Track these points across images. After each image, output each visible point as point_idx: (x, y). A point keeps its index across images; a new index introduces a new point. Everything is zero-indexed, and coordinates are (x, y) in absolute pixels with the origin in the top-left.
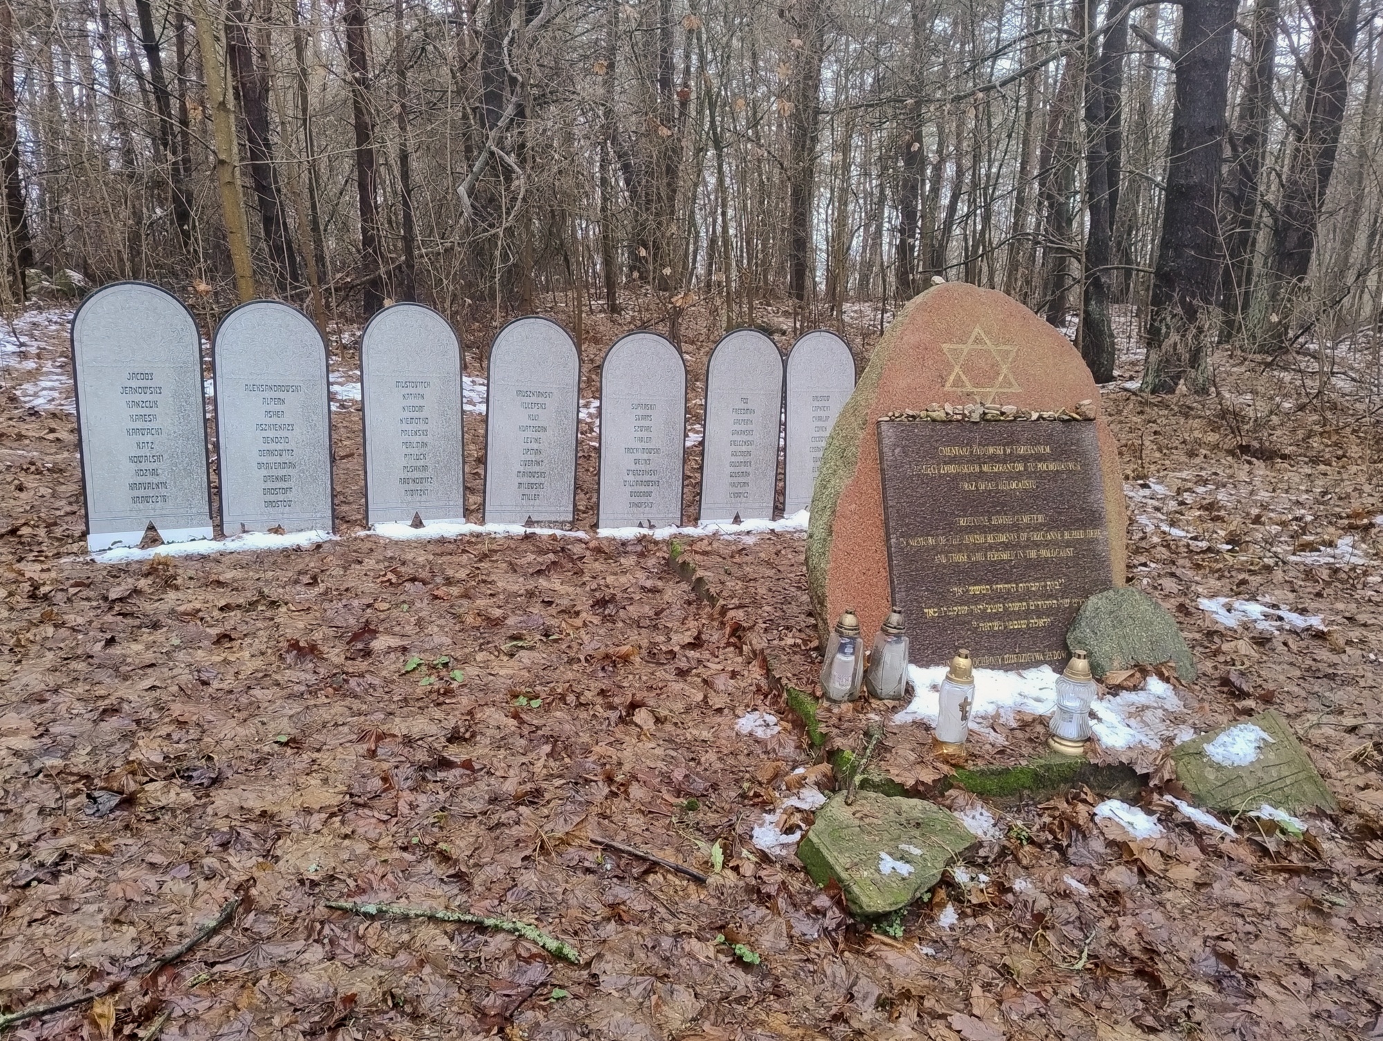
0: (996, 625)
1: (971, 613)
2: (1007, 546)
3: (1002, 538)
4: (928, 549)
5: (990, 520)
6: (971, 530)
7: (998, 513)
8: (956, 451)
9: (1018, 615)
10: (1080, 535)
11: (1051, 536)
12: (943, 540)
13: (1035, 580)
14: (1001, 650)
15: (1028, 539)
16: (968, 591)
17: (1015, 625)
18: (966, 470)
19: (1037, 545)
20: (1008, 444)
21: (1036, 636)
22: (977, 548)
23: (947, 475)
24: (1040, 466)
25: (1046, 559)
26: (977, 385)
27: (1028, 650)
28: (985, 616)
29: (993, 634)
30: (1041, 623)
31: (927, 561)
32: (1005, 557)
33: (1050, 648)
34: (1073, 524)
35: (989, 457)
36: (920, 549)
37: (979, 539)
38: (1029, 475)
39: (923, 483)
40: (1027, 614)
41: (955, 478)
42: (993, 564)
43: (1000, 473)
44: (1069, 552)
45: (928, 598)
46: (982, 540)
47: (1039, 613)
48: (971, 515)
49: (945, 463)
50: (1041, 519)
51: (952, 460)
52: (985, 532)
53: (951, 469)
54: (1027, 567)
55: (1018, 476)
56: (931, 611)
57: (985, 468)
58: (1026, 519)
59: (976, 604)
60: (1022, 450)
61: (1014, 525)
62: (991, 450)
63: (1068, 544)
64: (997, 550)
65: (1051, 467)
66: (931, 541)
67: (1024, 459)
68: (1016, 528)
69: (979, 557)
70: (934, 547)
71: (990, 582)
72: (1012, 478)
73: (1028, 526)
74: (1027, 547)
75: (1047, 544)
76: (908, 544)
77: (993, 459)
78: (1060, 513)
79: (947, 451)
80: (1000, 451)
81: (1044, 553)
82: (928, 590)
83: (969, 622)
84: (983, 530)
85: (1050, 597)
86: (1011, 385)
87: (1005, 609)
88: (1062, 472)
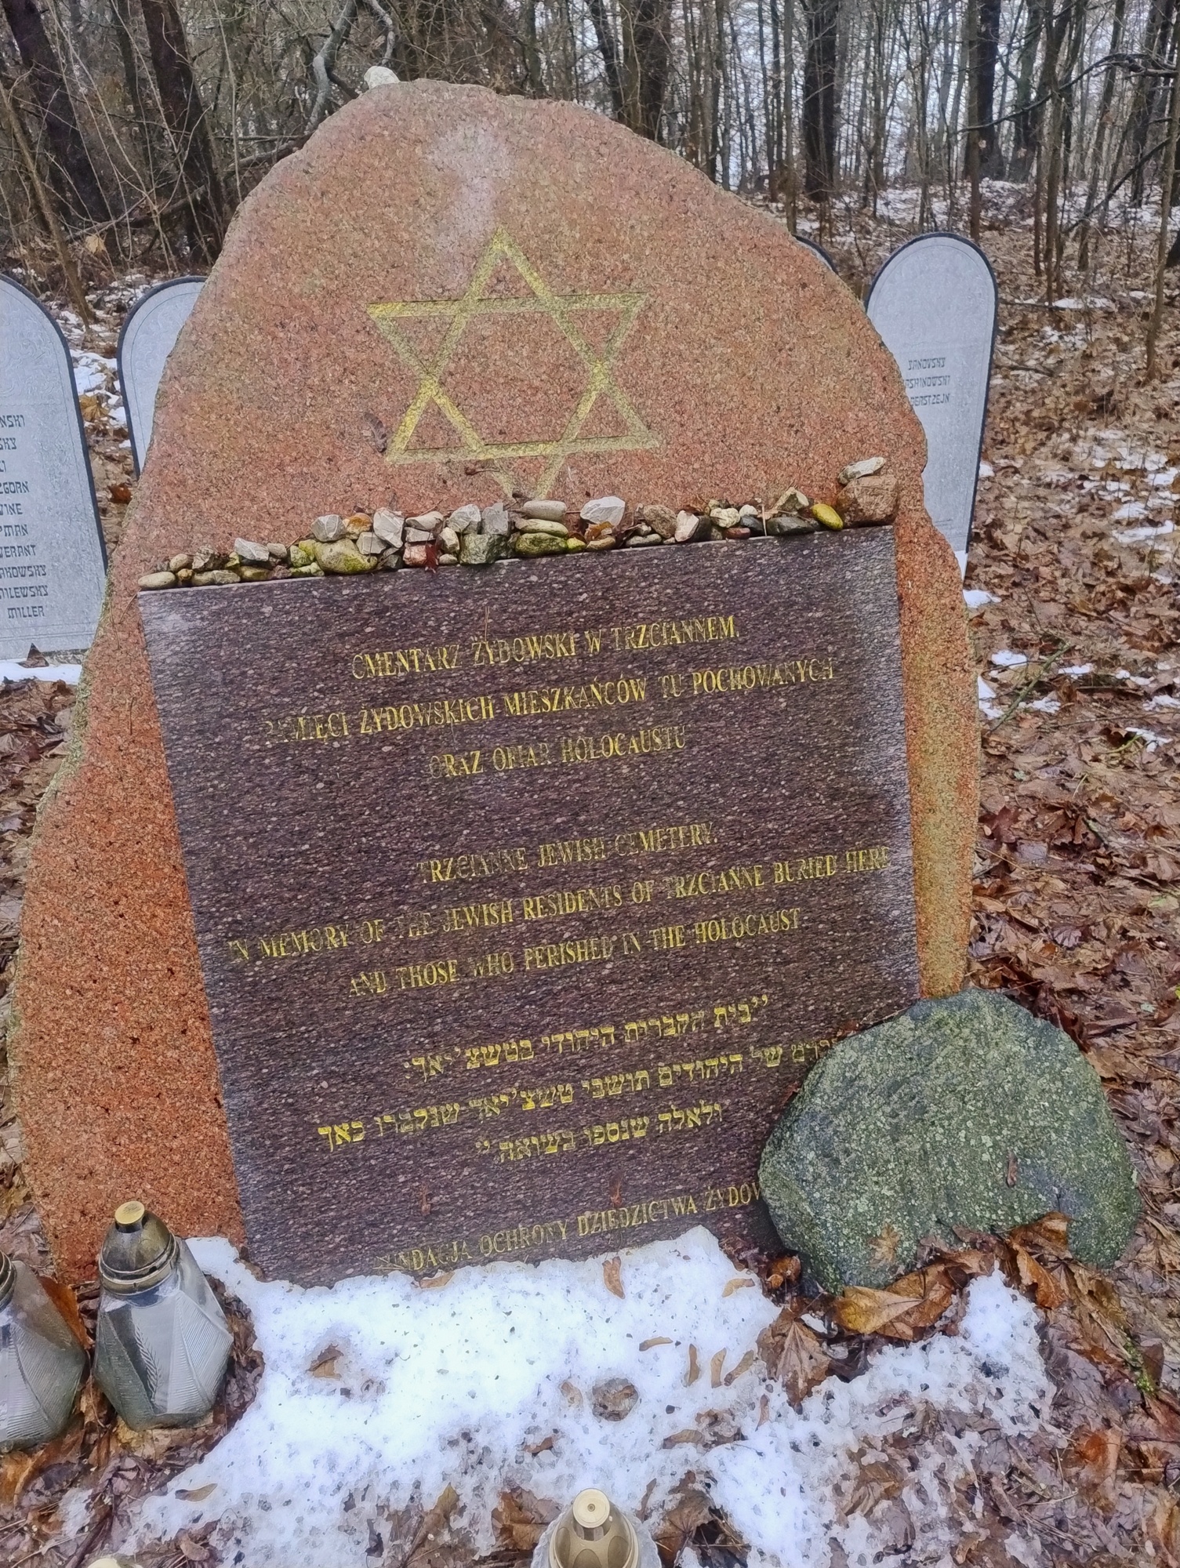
0: (553, 1142)
1: (471, 1119)
2: (587, 926)
3: (574, 904)
4: (325, 963)
5: (532, 856)
6: (466, 891)
7: (561, 832)
8: (411, 660)
9: (620, 1107)
10: (828, 867)
11: (733, 879)
12: (374, 931)
13: (679, 1007)
14: (568, 1203)
15: (658, 897)
16: (460, 1061)
17: (612, 1133)
18: (450, 717)
19: (686, 912)
20: (595, 623)
21: (678, 1154)
22: (492, 940)
23: (386, 738)
24: (699, 680)
25: (714, 947)
26: (502, 436)
27: (651, 1191)
28: (515, 1122)
29: (541, 1167)
30: (693, 1118)
31: (321, 996)
32: (579, 954)
33: (718, 1179)
34: (800, 839)
35: (530, 670)
36: (300, 965)
37: (496, 913)
38: (662, 709)
39: (300, 770)
40: (652, 1099)
41: (409, 744)
42: (540, 979)
43: (565, 715)
44: (789, 919)
45: (332, 1097)
46: (507, 916)
47: (685, 1093)
48: (469, 848)
49: (377, 702)
50: (699, 835)
51: (397, 692)
52: (516, 893)
53: (398, 719)
54: (654, 976)
55: (623, 720)
56: (342, 1132)
57: (515, 704)
58: (650, 841)
59: (488, 1092)
60: (641, 639)
61: (615, 862)
62: (533, 648)
63: (783, 899)
64: (556, 940)
65: (738, 681)
66: (335, 938)
67: (647, 664)
68: (621, 870)
69: (497, 965)
70: (345, 954)
71: (532, 1030)
72: (606, 726)
73: (657, 861)
74: (652, 920)
75: (717, 906)
76: (256, 955)
77: (538, 674)
78: (760, 813)
79: (379, 665)
80: (563, 648)
81: (707, 931)
82: (329, 1075)
83: (468, 1145)
84: (507, 887)
85: (720, 1048)
86: (619, 428)
87: (580, 1096)
88: (774, 690)
